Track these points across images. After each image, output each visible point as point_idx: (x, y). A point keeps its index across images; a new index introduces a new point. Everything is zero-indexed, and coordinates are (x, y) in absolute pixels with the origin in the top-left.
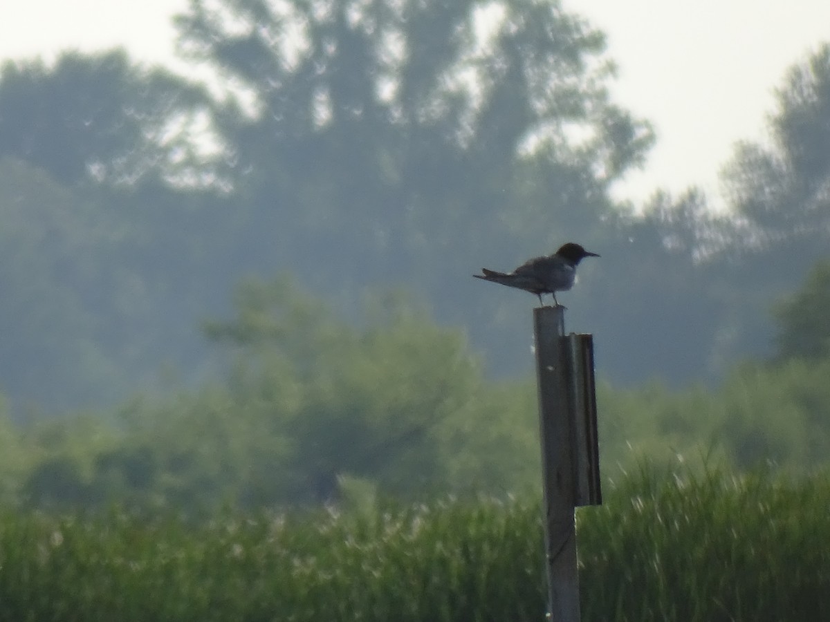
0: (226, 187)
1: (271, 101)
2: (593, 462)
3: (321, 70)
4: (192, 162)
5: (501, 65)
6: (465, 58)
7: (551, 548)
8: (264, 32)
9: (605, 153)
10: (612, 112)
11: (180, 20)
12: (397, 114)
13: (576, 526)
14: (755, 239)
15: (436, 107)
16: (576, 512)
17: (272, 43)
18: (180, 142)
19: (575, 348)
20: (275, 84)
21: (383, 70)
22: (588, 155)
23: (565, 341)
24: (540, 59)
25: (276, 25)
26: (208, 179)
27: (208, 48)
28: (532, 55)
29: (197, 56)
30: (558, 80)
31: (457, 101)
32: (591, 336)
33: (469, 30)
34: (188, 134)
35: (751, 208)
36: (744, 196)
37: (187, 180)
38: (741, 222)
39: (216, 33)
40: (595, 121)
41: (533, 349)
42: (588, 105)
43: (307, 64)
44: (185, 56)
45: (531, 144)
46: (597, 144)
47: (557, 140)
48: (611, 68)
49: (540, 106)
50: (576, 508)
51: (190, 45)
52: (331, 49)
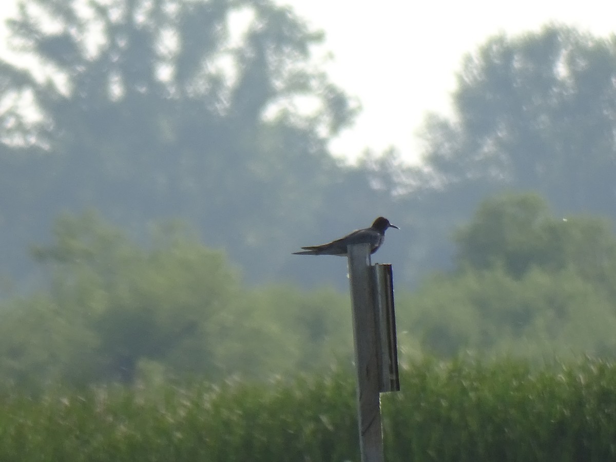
0: (46, 146)
1: (78, 82)
2: (393, 358)
3: (115, 58)
4: (21, 128)
5: (250, 54)
6: (222, 49)
7: (363, 423)
8: (73, 31)
9: (327, 119)
10: (331, 89)
11: (12, 23)
12: (172, 90)
13: (380, 407)
14: (437, 182)
15: (200, 86)
16: (380, 396)
17: (79, 40)
18: (11, 113)
19: (379, 274)
20: (81, 69)
21: (161, 59)
22: (313, 121)
23: (371, 269)
24: (278, 50)
25: (81, 26)
26: (33, 140)
27: (31, 43)
28: (273, 46)
29: (24, 49)
30: (292, 65)
31: (216, 81)
32: (391, 265)
33: (225, 28)
34: (16, 107)
35: (435, 159)
36: (430, 149)
37: (16, 141)
38: (427, 170)
39: (37, 32)
40: (319, 95)
41: (348, 276)
42: (314, 83)
43: (105, 55)
44: (14, 49)
45: (271, 112)
46: (321, 113)
47: (291, 109)
48: (331, 56)
49: (278, 84)
50: (381, 394)
51: (19, 41)
52: (122, 43)
